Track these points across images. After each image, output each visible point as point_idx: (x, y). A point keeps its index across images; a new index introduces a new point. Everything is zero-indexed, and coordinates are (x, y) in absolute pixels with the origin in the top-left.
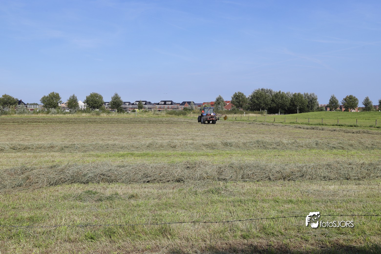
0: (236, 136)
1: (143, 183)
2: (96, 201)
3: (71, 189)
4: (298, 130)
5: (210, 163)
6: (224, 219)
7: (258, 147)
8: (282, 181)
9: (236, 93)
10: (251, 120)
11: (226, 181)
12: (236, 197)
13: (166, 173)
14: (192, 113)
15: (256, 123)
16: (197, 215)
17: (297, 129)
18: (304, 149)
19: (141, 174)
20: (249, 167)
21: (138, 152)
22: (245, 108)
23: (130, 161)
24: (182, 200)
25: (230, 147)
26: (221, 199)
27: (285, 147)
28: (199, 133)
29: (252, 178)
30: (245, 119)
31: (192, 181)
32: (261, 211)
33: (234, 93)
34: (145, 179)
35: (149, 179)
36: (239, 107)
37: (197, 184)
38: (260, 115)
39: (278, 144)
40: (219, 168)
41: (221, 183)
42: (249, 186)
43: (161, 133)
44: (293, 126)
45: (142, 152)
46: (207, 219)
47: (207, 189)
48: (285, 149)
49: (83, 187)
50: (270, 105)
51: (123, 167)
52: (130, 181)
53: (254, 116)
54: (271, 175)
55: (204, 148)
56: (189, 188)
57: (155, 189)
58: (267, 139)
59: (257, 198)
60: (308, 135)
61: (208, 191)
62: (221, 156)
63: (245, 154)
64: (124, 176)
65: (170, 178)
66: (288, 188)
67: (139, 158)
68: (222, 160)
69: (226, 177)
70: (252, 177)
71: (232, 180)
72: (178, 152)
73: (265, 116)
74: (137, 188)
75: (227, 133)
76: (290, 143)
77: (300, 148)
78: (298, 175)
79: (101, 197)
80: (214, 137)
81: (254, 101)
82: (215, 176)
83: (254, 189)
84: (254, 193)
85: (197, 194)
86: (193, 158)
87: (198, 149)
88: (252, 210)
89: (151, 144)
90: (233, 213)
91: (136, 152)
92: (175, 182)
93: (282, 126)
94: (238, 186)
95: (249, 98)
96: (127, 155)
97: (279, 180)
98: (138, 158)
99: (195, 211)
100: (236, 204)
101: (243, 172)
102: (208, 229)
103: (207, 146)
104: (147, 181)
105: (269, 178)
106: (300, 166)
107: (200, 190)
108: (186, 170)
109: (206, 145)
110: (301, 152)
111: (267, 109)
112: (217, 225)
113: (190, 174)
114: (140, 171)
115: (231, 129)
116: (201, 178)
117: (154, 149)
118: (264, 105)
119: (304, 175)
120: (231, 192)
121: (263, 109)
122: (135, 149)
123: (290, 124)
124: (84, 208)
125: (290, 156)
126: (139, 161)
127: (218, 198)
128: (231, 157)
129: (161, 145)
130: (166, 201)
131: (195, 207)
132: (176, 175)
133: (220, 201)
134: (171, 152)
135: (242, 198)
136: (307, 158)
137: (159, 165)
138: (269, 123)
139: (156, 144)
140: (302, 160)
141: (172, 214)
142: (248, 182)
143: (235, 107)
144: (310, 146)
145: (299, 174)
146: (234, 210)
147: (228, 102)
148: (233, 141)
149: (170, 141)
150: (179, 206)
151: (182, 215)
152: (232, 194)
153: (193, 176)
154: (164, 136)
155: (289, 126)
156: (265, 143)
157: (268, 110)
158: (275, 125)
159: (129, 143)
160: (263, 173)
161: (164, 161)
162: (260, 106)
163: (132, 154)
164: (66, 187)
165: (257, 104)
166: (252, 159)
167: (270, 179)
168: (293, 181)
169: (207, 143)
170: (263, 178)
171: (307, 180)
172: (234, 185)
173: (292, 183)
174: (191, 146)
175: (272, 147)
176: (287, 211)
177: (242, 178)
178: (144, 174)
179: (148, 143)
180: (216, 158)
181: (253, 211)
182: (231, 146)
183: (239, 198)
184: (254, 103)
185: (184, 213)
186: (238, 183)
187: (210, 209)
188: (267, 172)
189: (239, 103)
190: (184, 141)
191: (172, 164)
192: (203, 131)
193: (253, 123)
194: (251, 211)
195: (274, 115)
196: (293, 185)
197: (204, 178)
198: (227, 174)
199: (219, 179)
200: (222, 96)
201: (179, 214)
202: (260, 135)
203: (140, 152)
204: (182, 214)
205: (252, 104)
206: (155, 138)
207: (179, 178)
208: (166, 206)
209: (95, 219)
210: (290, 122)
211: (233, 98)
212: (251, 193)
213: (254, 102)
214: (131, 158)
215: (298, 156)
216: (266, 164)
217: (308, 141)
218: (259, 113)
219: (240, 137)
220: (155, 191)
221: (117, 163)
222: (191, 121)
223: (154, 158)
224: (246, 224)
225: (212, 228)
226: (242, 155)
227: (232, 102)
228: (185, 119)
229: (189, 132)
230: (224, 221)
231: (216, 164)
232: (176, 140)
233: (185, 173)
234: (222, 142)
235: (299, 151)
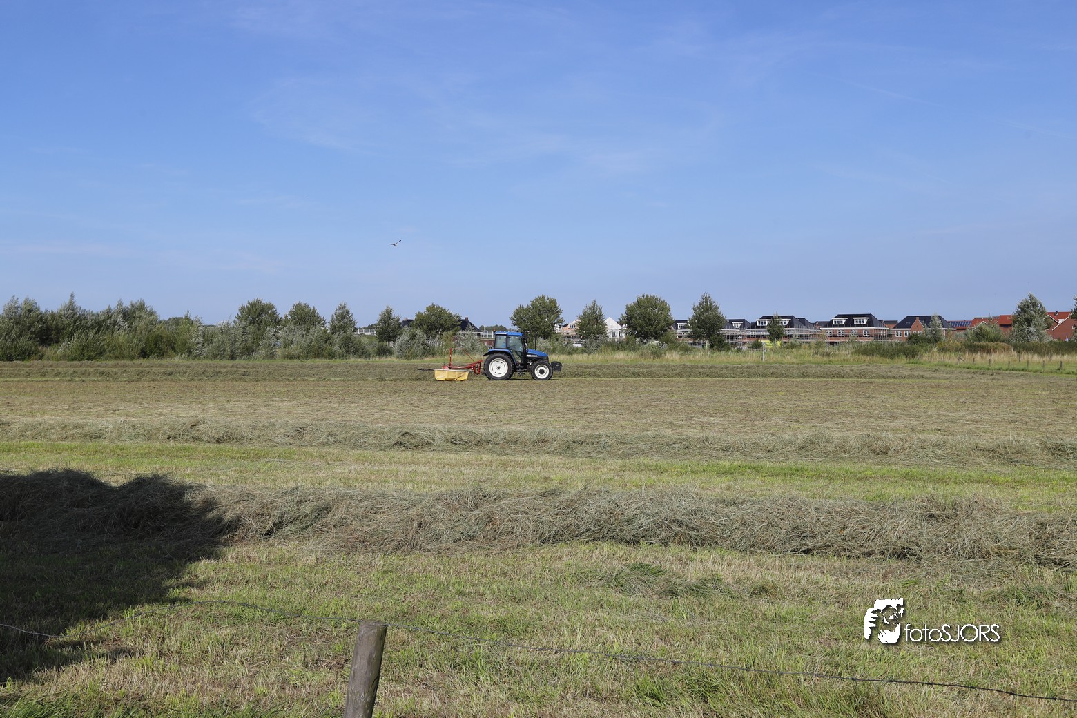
2: (660, 594)
3: (594, 557)
49: (625, 553)
79: (675, 584)
124: (628, 610)
164: (582, 549)
209: (660, 643)
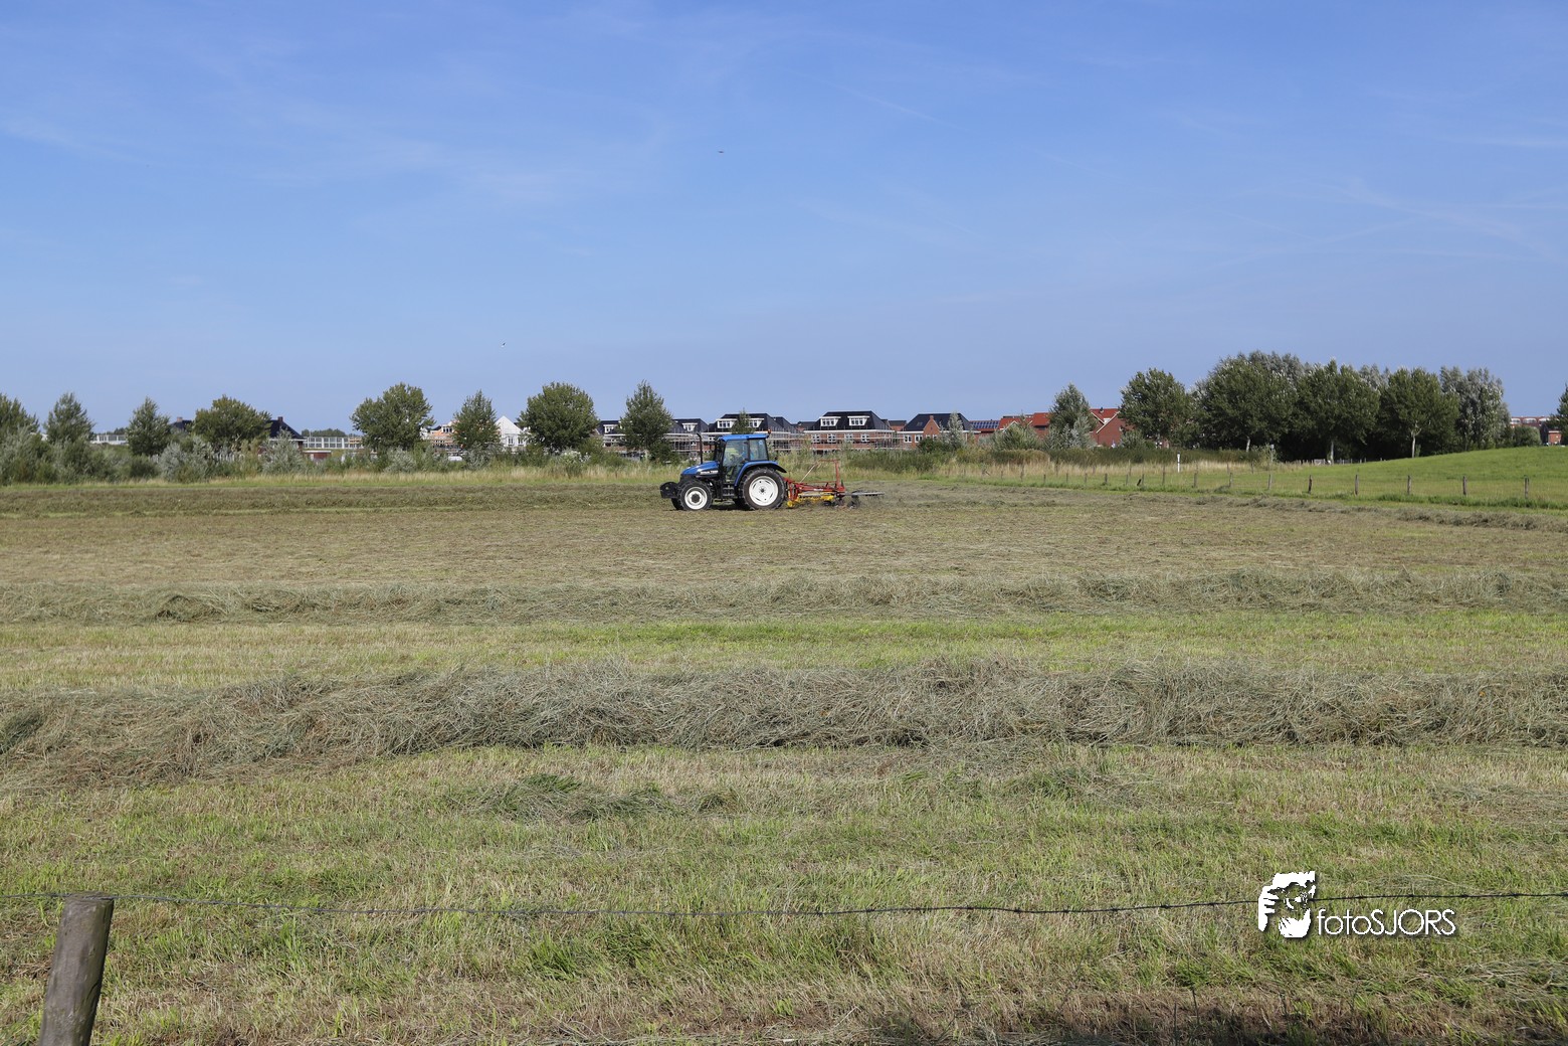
0: (1140, 554)
1: (758, 747)
2: (571, 818)
3: (475, 770)
4: (1415, 530)
5: (1033, 668)
6: (1097, 899)
7: (1239, 600)
8: (1347, 745)
9: (1139, 375)
10: (1205, 488)
11: (1104, 744)
12: (1144, 811)
13: (852, 710)
14: (954, 460)
15: (1230, 498)
16: (979, 884)
17: (1411, 526)
18: (1444, 609)
19: (749, 710)
20: (1200, 684)
21: (734, 623)
22: (1182, 438)
23: (703, 660)
24: (919, 819)
25: (1116, 603)
26: (1082, 817)
27: (1356, 602)
28: (985, 546)
29: (1214, 733)
30: (1182, 482)
31: (958, 743)
32: (1257, 871)
33: (1132, 376)
34: (764, 733)
35: (782, 731)
36: (1155, 431)
37: (981, 754)
38: (1245, 466)
39: (1329, 589)
40: (1072, 691)
41: (1082, 751)
42: (1199, 766)
43: (830, 546)
44: (1393, 510)
45: (751, 623)
46: (1023, 900)
47: (1021, 775)
48: (1356, 610)
50: (1291, 425)
51: (677, 681)
52: (707, 740)
53: (1219, 470)
54: (1296, 718)
55: (1007, 607)
56: (947, 773)
57: (807, 775)
58: (1279, 566)
59: (1236, 816)
60: (1462, 551)
61: (1029, 787)
62: (1082, 642)
63: (1182, 632)
64: (681, 720)
65: (866, 728)
66: (1373, 777)
67: (742, 648)
68: (1084, 655)
69: (1101, 725)
70: (1215, 729)
71: (1127, 740)
72: (898, 622)
73: (1267, 469)
74: (734, 769)
75: (1103, 542)
76: (1381, 587)
77: (1425, 604)
78: (1419, 721)
79: (593, 802)
80: (1047, 560)
81: (1218, 408)
82: (1055, 720)
83: (1222, 777)
84: (1222, 794)
85: (980, 797)
86: (959, 648)
87: (982, 610)
88: (1218, 868)
89: (789, 591)
90: (1132, 879)
91: (728, 623)
92: (889, 745)
93: (1342, 512)
94: (1153, 763)
95: (1195, 394)
96: (692, 635)
97: (1333, 739)
98: (737, 645)
99: (973, 866)
100: (1147, 840)
101: (1176, 706)
102: (1027, 942)
103: (1019, 599)
104: (773, 740)
105: (1289, 734)
106: (1427, 685)
107: (992, 780)
108: (933, 696)
109: (1016, 593)
110: (1428, 624)
111: (1273, 442)
112: (1064, 926)
113: (949, 711)
114: (745, 697)
115: (1122, 528)
116: (998, 731)
117: (801, 611)
118: (1264, 424)
119: (1444, 721)
120: (1122, 789)
121: (1259, 441)
122: (725, 610)
123: (1378, 505)
125: (1382, 641)
126: (740, 658)
127: (1067, 814)
128: (1121, 642)
129: (828, 594)
130: (854, 824)
131: (973, 850)
132: (893, 715)
133: (1079, 828)
134: (869, 621)
135: (1173, 814)
136: (1457, 648)
137: (823, 677)
138: (1285, 500)
139: (810, 589)
140: (1434, 656)
141: (878, 876)
142: (1195, 747)
143: (1135, 435)
144: (1469, 597)
145: (1420, 717)
146: (1139, 865)
147: (1108, 413)
148: (1131, 573)
149: (867, 576)
150: (904, 845)
151: (917, 880)
152: (1127, 797)
153: (963, 722)
154: (841, 557)
155: (1373, 513)
156: (1270, 583)
157: (1279, 444)
158: (1311, 507)
159: (700, 586)
160: (1260, 709)
161: (843, 660)
162: (1246, 430)
163: (713, 632)
165: (1233, 421)
166: (1215, 651)
167: (1291, 736)
168: (1394, 749)
169: (1021, 586)
170: (1262, 731)
171: (1458, 742)
172: (1135, 762)
173: (1390, 754)
174: (953, 598)
175: (1301, 600)
176: (1368, 874)
177: (1170, 732)
178: (762, 712)
179: (775, 584)
180: (1056, 647)
181: (1222, 869)
182: (1123, 597)
183: (1159, 816)
184: (1220, 415)
185: (929, 871)
186: (1155, 750)
187: (1035, 859)
188: (1278, 708)
189: (1154, 415)
190: (926, 577)
191: (877, 673)
192: (1004, 537)
193: (1214, 500)
194: (1211, 871)
195: (1307, 464)
196: (1397, 763)
197: (1011, 729)
198: (1104, 714)
199: (1072, 736)
200: (1080, 389)
201: (907, 878)
202: (1248, 552)
203: (743, 623)
204: (919, 877)
205: (1209, 421)
206: (806, 566)
207: (906, 731)
208: (854, 844)
210: (1381, 494)
211: (1127, 397)
212: (1208, 795)
213: (1221, 412)
214: (708, 647)
215: (1416, 642)
216: (1276, 674)
217: (1460, 574)
218: (1240, 459)
219: (1158, 561)
220: (808, 780)
221: (656, 667)
222: (952, 494)
223: (801, 646)
224: (1188, 926)
225: (1046, 935)
226: (1168, 636)
227: (1125, 414)
228: (925, 487)
229: (943, 539)
230: (1097, 908)
231: (1058, 672)
232: (889, 572)
233: (929, 710)
234: (1081, 581)
235: (1423, 618)
